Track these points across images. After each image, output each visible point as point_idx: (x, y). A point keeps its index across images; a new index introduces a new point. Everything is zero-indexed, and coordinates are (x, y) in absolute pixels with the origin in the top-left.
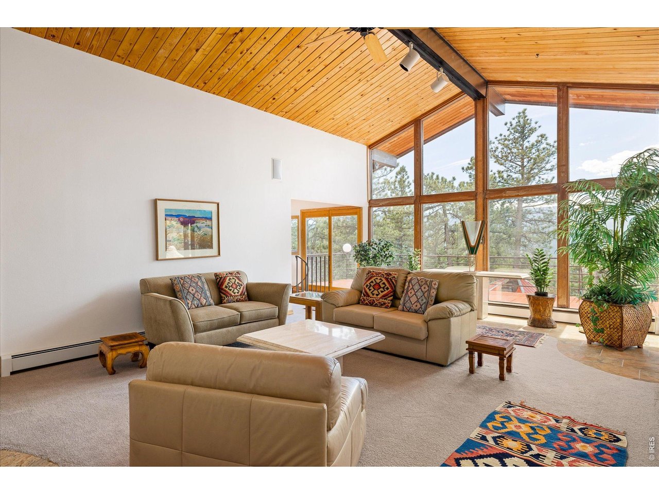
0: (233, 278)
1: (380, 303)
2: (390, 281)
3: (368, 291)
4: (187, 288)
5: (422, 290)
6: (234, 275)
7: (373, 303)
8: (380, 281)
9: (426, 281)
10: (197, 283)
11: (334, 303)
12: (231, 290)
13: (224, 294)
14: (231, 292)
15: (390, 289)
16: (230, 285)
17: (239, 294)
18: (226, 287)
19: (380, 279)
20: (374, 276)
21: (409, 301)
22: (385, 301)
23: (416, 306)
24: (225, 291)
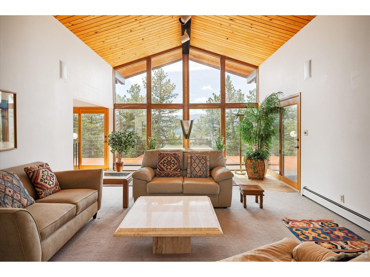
0: (46, 171)
1: (173, 174)
2: (177, 158)
3: (163, 166)
4: (3, 190)
5: (201, 163)
6: (45, 167)
7: (168, 175)
8: (171, 159)
9: (203, 157)
10: (12, 182)
11: (144, 179)
12: (46, 183)
13: (41, 188)
14: (47, 185)
15: (178, 164)
16: (45, 177)
17: (54, 185)
18: (41, 180)
19: (170, 158)
20: (165, 156)
21: (194, 171)
22: (177, 172)
23: (200, 173)
24: (41, 185)
